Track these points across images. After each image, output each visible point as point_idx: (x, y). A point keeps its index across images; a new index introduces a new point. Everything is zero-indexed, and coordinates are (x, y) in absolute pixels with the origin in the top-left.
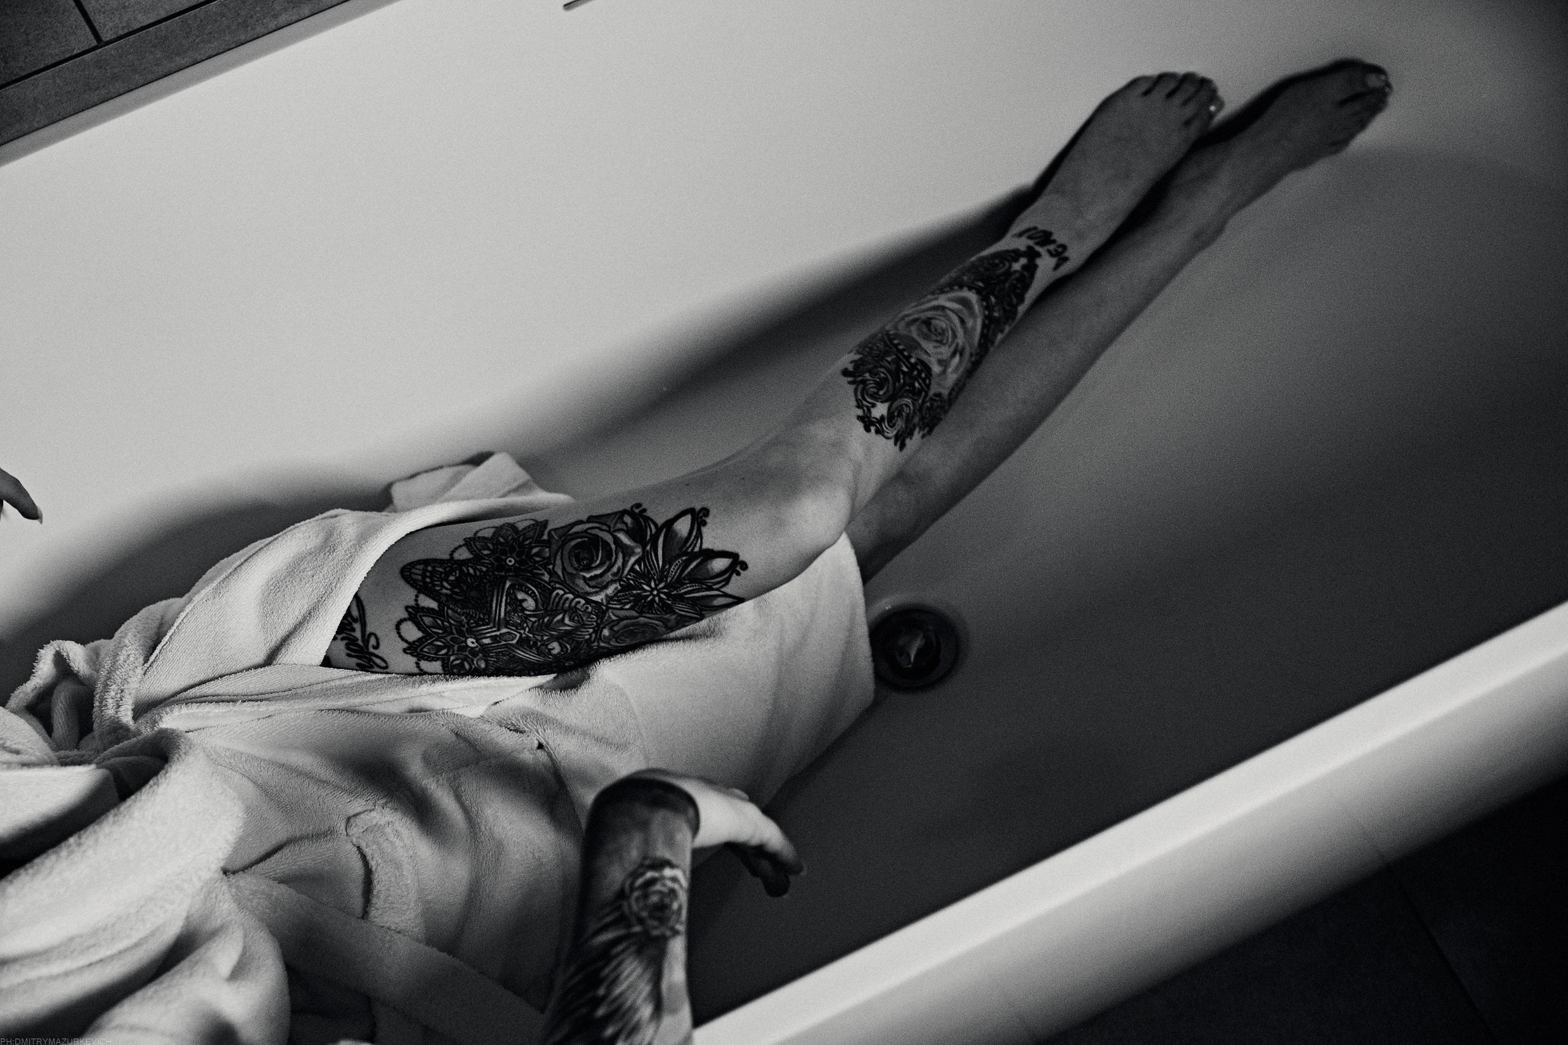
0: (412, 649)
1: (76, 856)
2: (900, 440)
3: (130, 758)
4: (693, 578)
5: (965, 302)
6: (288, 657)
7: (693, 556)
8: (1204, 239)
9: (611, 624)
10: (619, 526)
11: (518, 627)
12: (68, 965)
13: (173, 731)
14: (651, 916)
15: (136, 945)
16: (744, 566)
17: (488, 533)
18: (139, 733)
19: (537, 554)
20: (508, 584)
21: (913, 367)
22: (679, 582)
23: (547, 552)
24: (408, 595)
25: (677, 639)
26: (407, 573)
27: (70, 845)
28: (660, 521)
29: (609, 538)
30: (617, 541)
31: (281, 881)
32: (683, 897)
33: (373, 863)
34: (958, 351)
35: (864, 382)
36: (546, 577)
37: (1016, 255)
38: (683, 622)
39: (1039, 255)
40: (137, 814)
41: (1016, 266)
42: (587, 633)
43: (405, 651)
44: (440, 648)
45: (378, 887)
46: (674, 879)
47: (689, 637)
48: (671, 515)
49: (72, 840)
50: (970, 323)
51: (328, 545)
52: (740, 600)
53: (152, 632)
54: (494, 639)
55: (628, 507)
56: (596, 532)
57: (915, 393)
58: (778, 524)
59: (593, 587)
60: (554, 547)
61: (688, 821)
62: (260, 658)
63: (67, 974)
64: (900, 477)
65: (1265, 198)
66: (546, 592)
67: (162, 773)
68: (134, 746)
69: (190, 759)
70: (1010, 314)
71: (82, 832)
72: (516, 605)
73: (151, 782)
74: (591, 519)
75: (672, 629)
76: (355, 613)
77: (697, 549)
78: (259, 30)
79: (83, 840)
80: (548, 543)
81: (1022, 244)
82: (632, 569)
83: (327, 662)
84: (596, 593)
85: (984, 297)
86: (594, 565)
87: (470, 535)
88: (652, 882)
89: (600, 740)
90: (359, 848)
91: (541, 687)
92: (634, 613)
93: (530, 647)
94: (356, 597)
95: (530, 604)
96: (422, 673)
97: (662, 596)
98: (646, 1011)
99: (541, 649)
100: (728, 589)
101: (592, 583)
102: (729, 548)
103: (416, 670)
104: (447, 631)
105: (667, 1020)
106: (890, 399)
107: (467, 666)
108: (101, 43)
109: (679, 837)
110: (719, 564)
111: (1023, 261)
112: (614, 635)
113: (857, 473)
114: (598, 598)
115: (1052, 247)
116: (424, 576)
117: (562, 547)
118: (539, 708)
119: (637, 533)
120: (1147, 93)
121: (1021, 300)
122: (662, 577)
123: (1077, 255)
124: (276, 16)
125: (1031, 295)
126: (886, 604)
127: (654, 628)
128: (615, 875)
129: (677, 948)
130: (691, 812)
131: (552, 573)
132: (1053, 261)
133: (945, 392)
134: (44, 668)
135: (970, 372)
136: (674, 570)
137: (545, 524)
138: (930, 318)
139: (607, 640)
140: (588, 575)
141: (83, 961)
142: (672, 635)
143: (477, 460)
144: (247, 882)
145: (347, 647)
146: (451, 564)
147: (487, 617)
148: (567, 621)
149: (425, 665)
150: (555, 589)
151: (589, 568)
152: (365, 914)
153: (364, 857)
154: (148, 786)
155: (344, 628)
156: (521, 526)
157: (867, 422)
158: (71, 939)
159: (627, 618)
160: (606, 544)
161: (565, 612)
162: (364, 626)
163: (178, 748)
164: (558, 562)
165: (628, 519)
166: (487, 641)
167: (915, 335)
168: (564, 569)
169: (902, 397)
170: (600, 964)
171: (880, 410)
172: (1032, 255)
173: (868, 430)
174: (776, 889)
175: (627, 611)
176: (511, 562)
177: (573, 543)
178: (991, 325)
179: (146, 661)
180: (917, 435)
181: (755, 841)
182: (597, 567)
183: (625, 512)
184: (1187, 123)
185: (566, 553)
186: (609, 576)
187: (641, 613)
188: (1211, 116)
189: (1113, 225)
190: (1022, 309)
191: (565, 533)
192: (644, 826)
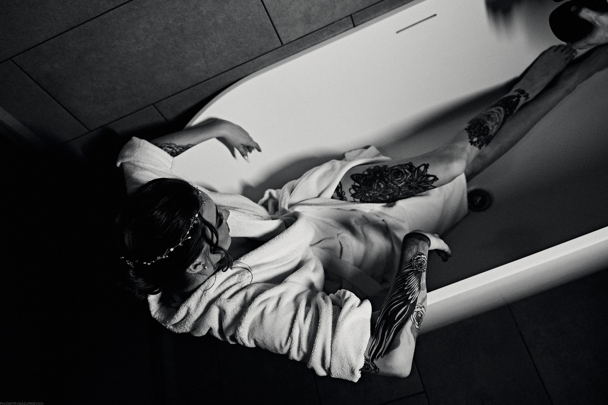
0: (353, 195)
1: (278, 240)
2: (480, 147)
3: (288, 218)
4: (424, 182)
5: (499, 110)
6: (323, 196)
7: (424, 176)
8: (569, 92)
9: (402, 192)
10: (406, 168)
11: (379, 191)
12: (278, 265)
13: (298, 212)
14: (418, 266)
15: (292, 261)
16: (438, 179)
17: (372, 168)
18: (289, 212)
19: (385, 174)
20: (377, 181)
21: (484, 128)
22: (420, 182)
23: (387, 173)
24: (352, 182)
25: (418, 196)
26: (352, 177)
27: (277, 238)
28: (416, 167)
29: (403, 170)
30: (405, 172)
31: (322, 248)
32: (426, 262)
33: (343, 246)
34: (497, 123)
35: (471, 132)
36: (387, 180)
37: (514, 97)
38: (420, 192)
39: (520, 97)
40: (291, 231)
41: (514, 100)
42: (396, 194)
43: (351, 196)
44: (359, 196)
45: (344, 251)
46: (424, 258)
47: (421, 196)
48: (419, 165)
49: (277, 237)
50: (500, 116)
51: (333, 169)
52: (435, 187)
53: (291, 188)
54: (373, 194)
55: (408, 162)
56: (400, 169)
57: (484, 135)
58: (447, 169)
59: (398, 183)
60: (389, 172)
61: (428, 244)
62: (317, 195)
63: (277, 267)
64: (479, 156)
65: (589, 80)
66: (386, 183)
67: (296, 222)
68: (288, 215)
69: (302, 218)
70: (511, 113)
71: (279, 235)
72: (379, 186)
73: (294, 224)
74: (398, 165)
75: (417, 194)
76: (339, 186)
77: (425, 174)
78: (320, 41)
79: (280, 236)
80: (388, 171)
81: (516, 94)
82: (409, 179)
83: (332, 198)
84: (399, 184)
85: (505, 109)
86: (399, 177)
87: (367, 168)
88: (419, 258)
89: (398, 220)
90: (340, 242)
91: (383, 206)
92: (408, 189)
93: (382, 196)
94: (340, 182)
95: (382, 186)
96: (355, 202)
97: (416, 186)
98: (417, 289)
99: (384, 197)
100: (433, 185)
101: (398, 182)
102: (434, 174)
103: (353, 201)
104: (361, 192)
105: (422, 292)
106: (478, 136)
107: (366, 200)
108: (283, 45)
109: (426, 248)
110: (431, 178)
111: (516, 98)
112: (403, 195)
113: (469, 155)
114: (399, 185)
115: (525, 95)
116: (356, 178)
117: (391, 172)
118: (383, 211)
119: (410, 170)
120: (555, 50)
121: (515, 109)
122: (416, 181)
123: (531, 96)
124: (324, 37)
125: (517, 108)
126: (472, 188)
127: (413, 193)
128: (410, 256)
129: (424, 274)
130: (429, 242)
131: (388, 179)
132: (524, 98)
133: (492, 134)
134: (266, 196)
135: (499, 129)
136: (419, 180)
137: (387, 166)
138: (490, 115)
139: (401, 196)
140: (397, 179)
141: (280, 265)
142: (417, 195)
143: (367, 147)
144: (315, 248)
145: (337, 194)
146: (363, 175)
147: (372, 189)
148: (391, 191)
149: (356, 200)
150: (389, 183)
151: (397, 178)
152: (340, 258)
153: (341, 244)
154: (293, 225)
155: (337, 190)
156: (381, 166)
157: (472, 143)
158: (277, 259)
159: (406, 191)
160: (402, 172)
161: (391, 188)
162: (341, 189)
163: (300, 215)
164: (390, 175)
165: (408, 166)
166: (371, 195)
167: (485, 119)
168: (391, 178)
169: (481, 136)
170: (406, 277)
171: (475, 139)
172: (519, 97)
173: (472, 144)
174: (445, 260)
175: (407, 189)
176: (378, 175)
177: (394, 171)
178: (506, 116)
179: (290, 195)
180: (484, 146)
181: (442, 249)
182: (400, 178)
183: (407, 164)
184: (566, 59)
185: (392, 173)
186: (402, 180)
187: (410, 189)
188: (573, 56)
189: (542, 88)
190: (515, 111)
191: (392, 169)
192: (417, 244)
